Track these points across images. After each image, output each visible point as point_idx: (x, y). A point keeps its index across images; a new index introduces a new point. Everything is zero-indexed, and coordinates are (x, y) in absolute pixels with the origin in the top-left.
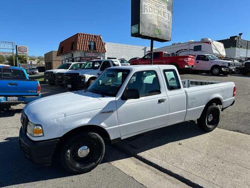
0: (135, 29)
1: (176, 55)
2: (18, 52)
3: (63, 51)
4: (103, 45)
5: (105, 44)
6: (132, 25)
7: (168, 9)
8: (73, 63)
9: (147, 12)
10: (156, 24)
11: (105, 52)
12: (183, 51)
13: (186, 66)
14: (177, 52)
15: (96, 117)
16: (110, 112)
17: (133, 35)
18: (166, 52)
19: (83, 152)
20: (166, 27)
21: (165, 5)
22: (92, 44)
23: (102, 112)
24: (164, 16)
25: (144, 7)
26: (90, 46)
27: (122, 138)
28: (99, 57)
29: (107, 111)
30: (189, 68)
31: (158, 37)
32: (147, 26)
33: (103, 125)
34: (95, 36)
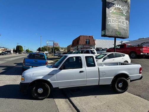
0: (103, 33)
1: (141, 46)
2: (54, 46)
3: (74, 45)
4: (94, 41)
5: (95, 40)
6: (102, 30)
7: (126, 20)
8: (74, 51)
9: (111, 23)
10: (117, 29)
11: (95, 44)
12: (146, 44)
13: (141, 54)
14: (141, 44)
15: (45, 76)
16: (52, 74)
17: (102, 36)
18: (129, 45)
19: (40, 91)
20: (124, 30)
21: (124, 18)
22: (88, 41)
23: (49, 74)
24: (123, 24)
25: (109, 20)
26: (86, 42)
27: (60, 88)
28: (91, 48)
29: (51, 74)
30: (144, 55)
31: (119, 36)
32: (111, 30)
33: (49, 80)
34: (90, 37)
